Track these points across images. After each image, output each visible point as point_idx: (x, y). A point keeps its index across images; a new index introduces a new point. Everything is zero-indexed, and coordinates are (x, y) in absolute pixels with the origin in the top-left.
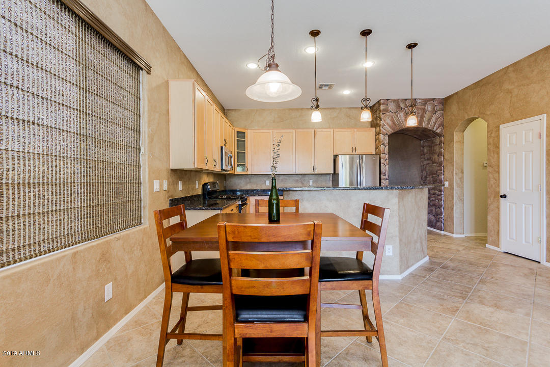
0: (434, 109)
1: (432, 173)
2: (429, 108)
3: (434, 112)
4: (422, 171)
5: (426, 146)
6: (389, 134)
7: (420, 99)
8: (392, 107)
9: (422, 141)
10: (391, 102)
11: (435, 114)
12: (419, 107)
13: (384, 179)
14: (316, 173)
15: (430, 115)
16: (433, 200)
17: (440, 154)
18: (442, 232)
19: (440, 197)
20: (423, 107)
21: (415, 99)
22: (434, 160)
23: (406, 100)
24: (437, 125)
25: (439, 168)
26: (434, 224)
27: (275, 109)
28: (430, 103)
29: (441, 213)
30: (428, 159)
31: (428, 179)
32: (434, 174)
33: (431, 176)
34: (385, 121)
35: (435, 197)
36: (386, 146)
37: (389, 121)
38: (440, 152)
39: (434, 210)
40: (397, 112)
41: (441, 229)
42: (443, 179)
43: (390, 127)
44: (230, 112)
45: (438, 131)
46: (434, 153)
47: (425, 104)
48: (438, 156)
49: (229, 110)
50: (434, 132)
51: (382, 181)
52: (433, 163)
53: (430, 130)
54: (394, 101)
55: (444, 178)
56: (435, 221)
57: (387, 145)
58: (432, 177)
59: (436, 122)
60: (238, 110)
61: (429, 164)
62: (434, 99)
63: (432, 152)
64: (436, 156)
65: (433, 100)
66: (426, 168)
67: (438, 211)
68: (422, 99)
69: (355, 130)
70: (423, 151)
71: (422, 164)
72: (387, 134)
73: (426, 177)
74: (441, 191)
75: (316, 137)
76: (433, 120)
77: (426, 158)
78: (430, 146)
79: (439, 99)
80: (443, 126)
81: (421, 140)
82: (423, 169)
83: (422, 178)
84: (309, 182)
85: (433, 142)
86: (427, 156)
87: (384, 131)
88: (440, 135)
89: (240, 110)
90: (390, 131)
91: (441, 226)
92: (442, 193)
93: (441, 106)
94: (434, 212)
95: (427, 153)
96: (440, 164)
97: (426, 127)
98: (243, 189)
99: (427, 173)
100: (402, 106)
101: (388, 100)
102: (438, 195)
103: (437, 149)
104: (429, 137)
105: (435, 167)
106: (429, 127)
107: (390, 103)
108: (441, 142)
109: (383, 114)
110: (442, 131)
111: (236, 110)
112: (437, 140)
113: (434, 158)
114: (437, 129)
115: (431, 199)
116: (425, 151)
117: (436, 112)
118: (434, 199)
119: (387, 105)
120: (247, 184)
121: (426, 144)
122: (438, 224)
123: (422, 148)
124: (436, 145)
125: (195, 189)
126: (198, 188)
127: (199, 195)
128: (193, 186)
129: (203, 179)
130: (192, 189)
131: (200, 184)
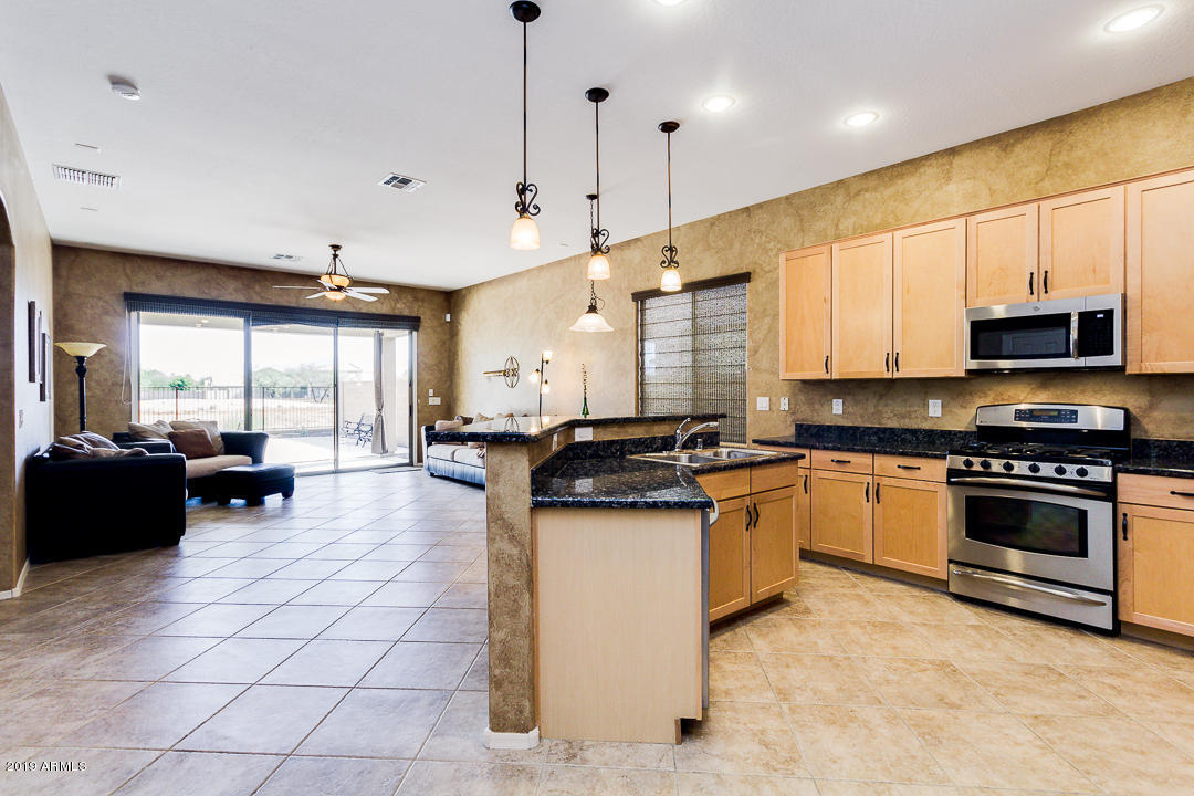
125: (917, 417)
126: (940, 415)
127: (942, 431)
128: (908, 409)
129: (986, 396)
130: (895, 415)
131: (962, 406)
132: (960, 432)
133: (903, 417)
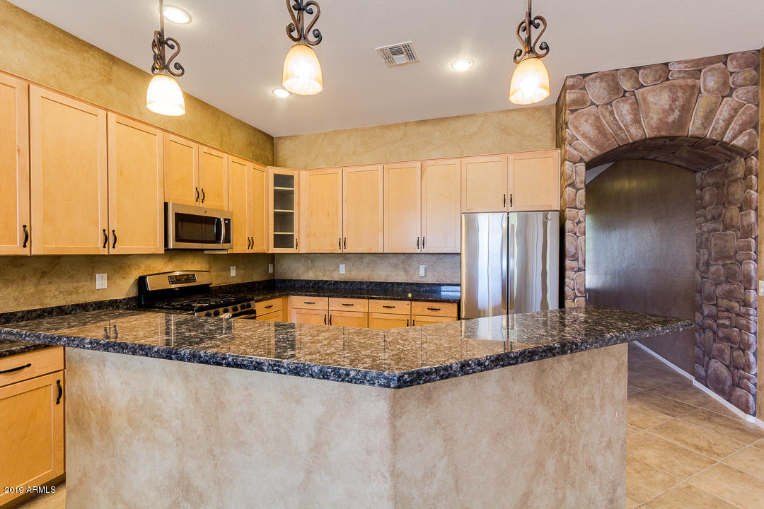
0: (725, 83)
1: (723, 256)
2: (709, 81)
3: (726, 90)
4: (698, 248)
5: (708, 185)
6: (586, 159)
7: (679, 62)
8: (596, 91)
9: (698, 175)
10: (594, 80)
11: (730, 95)
12: (677, 82)
13: (572, 269)
14: (424, 251)
15: (712, 99)
16: (724, 326)
17: (746, 205)
18: (750, 419)
19: (743, 322)
20: (690, 81)
21: (666, 64)
22: (728, 221)
23: (637, 69)
24: (734, 126)
25: (742, 242)
26: (727, 388)
27: (357, 130)
28: (710, 70)
29: (747, 367)
30: (713, 218)
31: (713, 269)
32: (729, 258)
33: (720, 262)
34: (576, 128)
35: (730, 318)
36: (578, 190)
37: (587, 128)
38: (746, 199)
39: (727, 351)
40: (610, 103)
41: (746, 409)
42: (753, 274)
43: (591, 141)
44: (282, 141)
45: (740, 141)
46: (730, 203)
47: (696, 74)
48: (741, 209)
49: (280, 138)
50: (725, 145)
51: (568, 273)
52: (726, 228)
53: (714, 142)
54: (602, 76)
55: (756, 270)
56: (729, 382)
57: (583, 186)
58: (724, 265)
59: (732, 117)
60: (294, 136)
61: (715, 230)
62: (727, 56)
63: (724, 201)
64: (734, 211)
65: (725, 58)
66: (707, 240)
67: (738, 356)
68: (686, 62)
69: (511, 157)
70: (701, 198)
71: (699, 231)
72: (581, 160)
73: (707, 264)
74: (746, 304)
75: (424, 177)
76: (723, 112)
77: (709, 217)
78: (717, 186)
79: (744, 53)
80: (756, 128)
81: (695, 172)
82: (702, 244)
83: (697, 266)
84: (419, 268)
85: (726, 174)
86: (709, 212)
87: (576, 152)
88: (745, 153)
89: (296, 137)
90: (591, 151)
91: (747, 401)
92: (752, 311)
93: (750, 73)
94: (727, 357)
95: (711, 204)
96: (747, 232)
97: (697, 133)
98: (302, 278)
99: (710, 254)
100: (626, 85)
101: (585, 76)
102: (738, 315)
103: (737, 191)
104: (716, 161)
105: (733, 240)
106: (709, 134)
107: (591, 84)
108: (749, 171)
109: (573, 111)
110: (752, 141)
111: (291, 137)
112: (739, 168)
113: (728, 215)
114: (734, 137)
115: (721, 322)
116: (707, 197)
117: (732, 90)
118: (727, 323)
119: (584, 88)
120: (308, 269)
121: (710, 180)
122: (739, 392)
123: (698, 192)
124: (736, 181)
125: (84, 292)
126: (106, 287)
127: (110, 301)
128: (75, 285)
129: (139, 267)
130: (61, 292)
131: (123, 278)
132: (124, 299)
133: (70, 293)
